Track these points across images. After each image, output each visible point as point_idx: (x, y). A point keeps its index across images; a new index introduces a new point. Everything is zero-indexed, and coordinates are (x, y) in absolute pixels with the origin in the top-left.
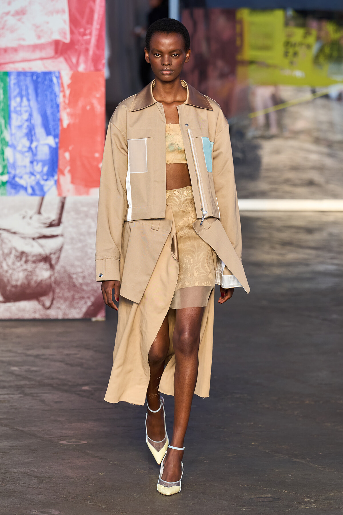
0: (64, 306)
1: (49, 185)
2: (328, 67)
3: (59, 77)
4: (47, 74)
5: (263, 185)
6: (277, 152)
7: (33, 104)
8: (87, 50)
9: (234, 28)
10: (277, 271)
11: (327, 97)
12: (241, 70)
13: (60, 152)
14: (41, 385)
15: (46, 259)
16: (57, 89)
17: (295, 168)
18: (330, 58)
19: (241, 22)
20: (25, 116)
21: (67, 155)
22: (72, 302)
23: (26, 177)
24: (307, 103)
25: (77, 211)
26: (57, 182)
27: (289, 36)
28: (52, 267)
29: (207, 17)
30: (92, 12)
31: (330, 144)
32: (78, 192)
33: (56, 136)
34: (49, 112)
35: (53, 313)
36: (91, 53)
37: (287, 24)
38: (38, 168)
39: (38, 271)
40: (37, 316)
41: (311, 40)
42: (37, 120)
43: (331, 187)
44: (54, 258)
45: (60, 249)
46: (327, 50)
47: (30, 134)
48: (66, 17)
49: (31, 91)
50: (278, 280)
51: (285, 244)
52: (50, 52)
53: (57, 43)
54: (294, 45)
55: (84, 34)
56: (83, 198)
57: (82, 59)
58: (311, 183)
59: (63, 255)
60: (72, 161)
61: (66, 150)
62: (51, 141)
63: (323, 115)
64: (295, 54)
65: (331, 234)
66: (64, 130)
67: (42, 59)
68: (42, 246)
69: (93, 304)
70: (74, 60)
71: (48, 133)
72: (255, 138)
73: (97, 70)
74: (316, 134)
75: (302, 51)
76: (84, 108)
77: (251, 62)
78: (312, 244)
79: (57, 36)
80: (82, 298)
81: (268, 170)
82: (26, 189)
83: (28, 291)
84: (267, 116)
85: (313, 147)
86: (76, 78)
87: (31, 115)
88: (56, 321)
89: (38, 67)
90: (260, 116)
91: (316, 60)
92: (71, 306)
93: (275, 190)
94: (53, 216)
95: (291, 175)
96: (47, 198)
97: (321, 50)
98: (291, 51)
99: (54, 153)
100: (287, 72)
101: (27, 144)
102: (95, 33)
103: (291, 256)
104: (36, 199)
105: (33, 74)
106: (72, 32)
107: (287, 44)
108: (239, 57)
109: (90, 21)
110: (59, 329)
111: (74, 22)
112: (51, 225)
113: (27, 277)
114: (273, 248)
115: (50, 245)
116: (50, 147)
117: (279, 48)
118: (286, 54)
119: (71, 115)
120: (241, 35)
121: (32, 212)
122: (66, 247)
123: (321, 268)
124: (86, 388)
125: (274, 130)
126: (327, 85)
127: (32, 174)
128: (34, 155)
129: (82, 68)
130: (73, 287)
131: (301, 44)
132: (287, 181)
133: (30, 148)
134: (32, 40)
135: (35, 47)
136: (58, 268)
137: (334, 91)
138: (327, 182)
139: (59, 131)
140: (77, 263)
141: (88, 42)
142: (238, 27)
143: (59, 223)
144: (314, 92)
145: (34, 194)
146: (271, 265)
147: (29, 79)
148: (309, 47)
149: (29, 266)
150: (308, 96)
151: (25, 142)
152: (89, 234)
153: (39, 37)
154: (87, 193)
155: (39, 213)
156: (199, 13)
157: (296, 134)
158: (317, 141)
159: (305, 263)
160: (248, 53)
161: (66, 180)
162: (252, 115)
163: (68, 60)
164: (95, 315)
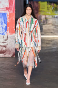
0: (8, 55)
1: (5, 33)
2: (55, 12)
3: (7, 14)
4: (5, 13)
5: (43, 33)
6: (46, 27)
7: (2, 18)
8: (12, 9)
9: (38, 5)
10: (46, 48)
11: (54, 17)
12: (39, 12)
13: (7, 27)
14: (4, 69)
15: (5, 46)
16: (7, 16)
17: (49, 30)
18: (55, 10)
19: (39, 4)
20: (1, 21)
21: (8, 28)
22: (9, 54)
23: (1, 31)
24: (51, 18)
25: (10, 38)
26: (7, 33)
27: (48, 6)
28: (6, 48)
29: (33, 3)
30: (13, 2)
31: (55, 26)
32: (10, 34)
33: (6, 24)
34: (5, 20)
35: (6, 56)
36: (13, 9)
37: (47, 4)
38: (3, 30)
39: (3, 48)
40: (3, 56)
41: (52, 7)
42: (3, 21)
43: (55, 33)
44: (6, 46)
45: (7, 44)
46: (55, 9)
47: (2, 24)
48: (8, 3)
49: (2, 16)
50: (46, 50)
51: (47, 43)
52: (5, 9)
53: (7, 8)
54: (49, 8)
55: (11, 6)
56: (11, 35)
57: (11, 10)
58: (52, 33)
59: (8, 45)
60: (9, 29)
61: (8, 27)
62: (6, 25)
63: (54, 20)
64: (49, 9)
65: (55, 42)
66: (8, 23)
67: (4, 10)
68: (4, 44)
69: (13, 54)
70: (10, 11)
71: (5, 24)
72: (42, 24)
73: (14, 12)
74: (53, 24)
75: (50, 9)
76: (11, 19)
77: (41, 11)
78: (52, 43)
79: (6, 6)
80: (11, 53)
81: (44, 30)
82: (1, 34)
83: (2, 52)
84: (44, 21)
85: (52, 26)
86: (10, 14)
87: (2, 21)
88: (6, 57)
89: (3, 12)
90: (43, 20)
91: (53, 11)
92: (9, 55)
93: (45, 34)
94: (6, 39)
95: (48, 31)
96: (5, 35)
97: (53, 9)
98: (48, 9)
99: (6, 27)
100: (48, 13)
101: (1, 26)
102: (13, 6)
103: (48, 46)
104: (3, 36)
105: (2, 13)
106: (9, 6)
107: (47, 8)
108: (39, 10)
109: (12, 4)
110: (7, 59)
111: (10, 4)
112: (6, 40)
113: (1, 49)
114: (45, 44)
115: (5, 44)
116: (5, 26)
117: (46, 8)
118: (47, 9)
119: (9, 20)
120: (39, 6)
121: (2, 38)
122: (8, 44)
123: (53, 48)
124: (12, 69)
125: (45, 23)
126: (54, 15)
127: (2, 31)
128: (3, 28)
129: (11, 12)
130: (10, 51)
131: (50, 8)
132: (47, 32)
133: (2, 26)
134: (2, 7)
135: (3, 8)
136: (7, 48)
137: (56, 16)
138: (55, 32)
139: (7, 23)
140: (10, 47)
141: (12, 7)
142: (39, 5)
143: (7, 40)
144: (52, 16)
145: (2, 35)
146: (45, 47)
147: (2, 14)
148: (51, 8)
149: (2, 48)
150: (51, 17)
151: (1, 25)
152: (12, 42)
153: (3, 7)
154: (12, 34)
155: (4, 38)
156: (32, 2)
157: (49, 24)
158: (53, 25)
159: (50, 47)
160: (40, 9)
161: (8, 32)
162: (41, 20)
163: (8, 11)
164: (13, 56)
